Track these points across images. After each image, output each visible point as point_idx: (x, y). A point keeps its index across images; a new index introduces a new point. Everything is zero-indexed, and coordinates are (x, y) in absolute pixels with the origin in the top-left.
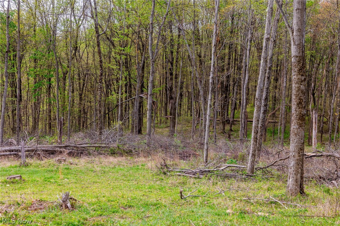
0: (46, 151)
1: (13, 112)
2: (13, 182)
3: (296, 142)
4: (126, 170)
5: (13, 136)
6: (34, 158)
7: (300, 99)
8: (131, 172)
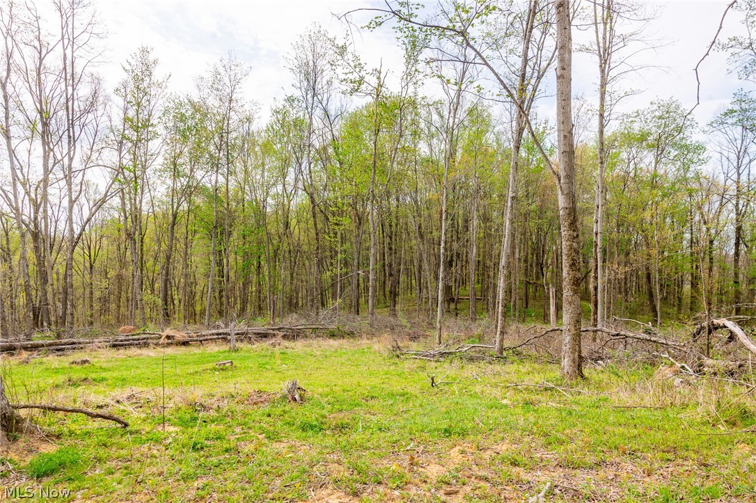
0: (258, 334)
1: (220, 293)
2: (222, 370)
3: (571, 313)
4: (350, 353)
5: (220, 319)
6: (245, 342)
7: (573, 260)
8: (357, 356)
